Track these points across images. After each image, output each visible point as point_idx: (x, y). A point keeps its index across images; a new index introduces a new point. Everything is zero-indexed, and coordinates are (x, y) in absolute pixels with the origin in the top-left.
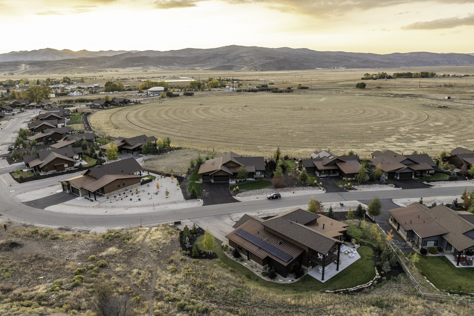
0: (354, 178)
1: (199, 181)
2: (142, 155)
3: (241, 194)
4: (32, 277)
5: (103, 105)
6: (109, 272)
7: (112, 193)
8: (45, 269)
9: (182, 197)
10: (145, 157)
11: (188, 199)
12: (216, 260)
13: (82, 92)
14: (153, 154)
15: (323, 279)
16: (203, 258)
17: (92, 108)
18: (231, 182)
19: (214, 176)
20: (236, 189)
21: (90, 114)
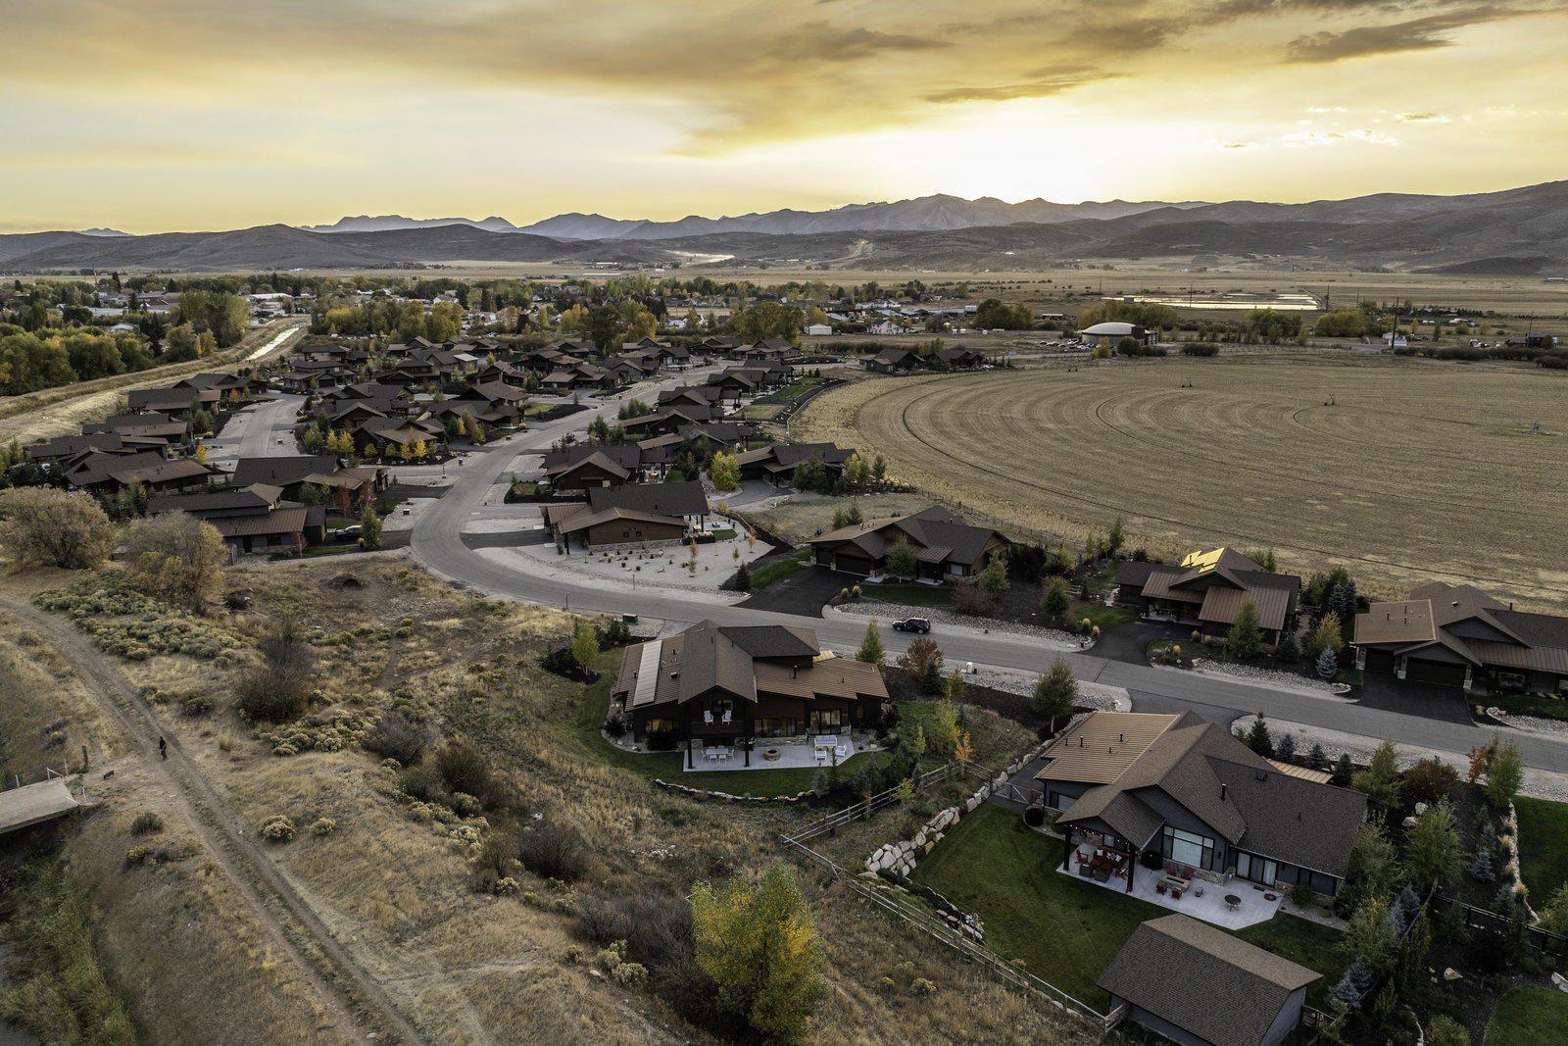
0: (1223, 640)
1: (808, 560)
2: (794, 490)
3: (855, 606)
4: (309, 624)
5: (897, 365)
6: (396, 645)
7: (607, 546)
8: (336, 619)
9: (722, 582)
10: (796, 496)
11: (726, 587)
12: (582, 685)
13: (905, 327)
14: (819, 493)
15: (690, 766)
16: (564, 675)
17: (869, 369)
18: (874, 579)
19: (838, 555)
20: (850, 590)
21: (840, 383)
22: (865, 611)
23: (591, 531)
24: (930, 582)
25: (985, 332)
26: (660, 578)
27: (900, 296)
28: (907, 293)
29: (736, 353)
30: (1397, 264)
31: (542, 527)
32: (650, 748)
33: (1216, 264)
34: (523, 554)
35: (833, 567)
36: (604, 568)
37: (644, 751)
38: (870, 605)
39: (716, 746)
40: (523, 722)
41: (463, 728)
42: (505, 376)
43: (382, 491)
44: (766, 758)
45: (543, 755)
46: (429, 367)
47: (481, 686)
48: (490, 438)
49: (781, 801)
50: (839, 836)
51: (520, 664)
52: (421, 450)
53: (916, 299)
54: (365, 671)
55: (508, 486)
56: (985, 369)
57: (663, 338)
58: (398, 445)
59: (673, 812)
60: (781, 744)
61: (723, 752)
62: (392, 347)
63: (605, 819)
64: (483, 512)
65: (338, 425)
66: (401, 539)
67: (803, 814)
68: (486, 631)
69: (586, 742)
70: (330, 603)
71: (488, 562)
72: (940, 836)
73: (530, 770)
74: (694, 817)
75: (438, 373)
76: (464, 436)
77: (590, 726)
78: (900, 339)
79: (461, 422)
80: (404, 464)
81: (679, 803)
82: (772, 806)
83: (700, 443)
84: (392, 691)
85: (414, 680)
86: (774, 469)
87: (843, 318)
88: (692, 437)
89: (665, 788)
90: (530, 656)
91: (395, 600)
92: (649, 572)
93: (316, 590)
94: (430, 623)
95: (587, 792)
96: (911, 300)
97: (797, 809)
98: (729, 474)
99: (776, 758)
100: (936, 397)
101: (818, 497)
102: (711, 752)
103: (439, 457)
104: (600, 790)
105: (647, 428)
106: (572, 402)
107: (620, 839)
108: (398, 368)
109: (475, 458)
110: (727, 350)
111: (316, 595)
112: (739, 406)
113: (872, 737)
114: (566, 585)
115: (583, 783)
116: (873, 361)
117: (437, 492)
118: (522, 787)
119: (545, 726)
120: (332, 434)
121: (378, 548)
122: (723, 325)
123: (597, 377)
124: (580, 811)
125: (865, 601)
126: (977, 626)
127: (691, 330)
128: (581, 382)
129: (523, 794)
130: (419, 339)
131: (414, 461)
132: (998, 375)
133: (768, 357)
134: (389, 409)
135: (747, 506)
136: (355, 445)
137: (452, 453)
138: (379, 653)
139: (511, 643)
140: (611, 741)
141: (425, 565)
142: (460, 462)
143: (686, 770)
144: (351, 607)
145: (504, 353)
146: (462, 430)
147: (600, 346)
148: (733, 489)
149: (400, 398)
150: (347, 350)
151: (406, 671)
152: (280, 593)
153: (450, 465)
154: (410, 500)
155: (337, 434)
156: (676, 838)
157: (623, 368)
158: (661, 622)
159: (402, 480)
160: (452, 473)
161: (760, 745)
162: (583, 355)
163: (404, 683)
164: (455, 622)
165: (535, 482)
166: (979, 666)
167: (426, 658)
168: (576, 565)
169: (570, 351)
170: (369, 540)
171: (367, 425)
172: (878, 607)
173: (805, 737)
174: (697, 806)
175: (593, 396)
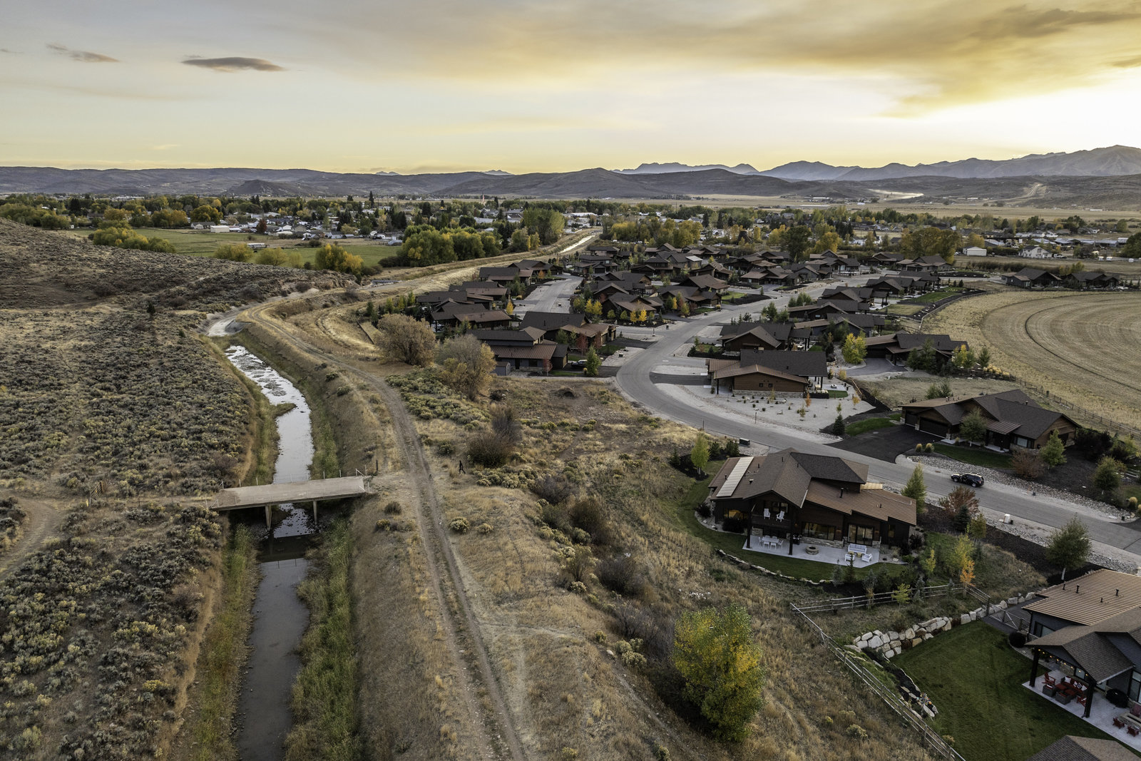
1: (899, 420)
2: (908, 368)
3: (926, 458)
4: (534, 415)
5: (1034, 282)
6: (581, 435)
7: (746, 392)
8: (551, 414)
9: (823, 427)
10: (909, 373)
11: (825, 431)
12: (693, 480)
13: (1054, 253)
14: (928, 372)
15: (748, 546)
16: (683, 471)
17: (1009, 284)
18: (949, 441)
19: (923, 419)
20: (924, 446)
21: (979, 292)
22: (934, 464)
23: (736, 380)
24: (997, 449)
25: (1131, 260)
26: (778, 418)
27: (1059, 228)
28: (1066, 227)
29: (898, 266)
31: (706, 374)
32: (724, 529)
34: (687, 390)
35: (917, 428)
36: (740, 407)
37: (720, 530)
38: (938, 460)
39: (771, 536)
40: (641, 494)
41: (601, 492)
42: (717, 272)
43: (611, 341)
44: (807, 552)
45: (644, 518)
46: (666, 263)
47: (622, 468)
48: (693, 313)
49: (804, 582)
50: (840, 616)
51: (655, 459)
52: (643, 317)
53: (1074, 231)
54: (555, 447)
55: (693, 345)
56: (1118, 290)
57: (843, 252)
58: (629, 312)
59: (719, 572)
60: (822, 544)
61: (775, 541)
62: (648, 250)
63: (669, 565)
64: (670, 360)
65: (595, 297)
66: (612, 372)
67: (817, 594)
68: (640, 435)
69: (682, 517)
70: (550, 404)
71: (662, 393)
72: (928, 636)
73: (633, 526)
74: (733, 578)
75: (672, 268)
76: (676, 310)
77: (689, 507)
78: (1047, 262)
79: (675, 300)
80: (631, 325)
81: (726, 567)
82: (796, 584)
83: (841, 327)
84: (566, 461)
85: (582, 458)
86: (895, 351)
87: (1001, 244)
88: (836, 322)
89: (721, 555)
90: (665, 455)
91: (591, 408)
92: (772, 412)
93: (546, 396)
94: (607, 425)
95: (664, 546)
96: (1068, 232)
97: (813, 590)
98: (857, 351)
99: (814, 553)
100: (1063, 309)
101: (927, 375)
102: (766, 540)
103: (654, 323)
104: (674, 546)
105: (806, 314)
106: (759, 293)
107: (674, 580)
108: (646, 263)
109: (680, 324)
110: (892, 263)
111: (545, 399)
112: (886, 304)
113: (895, 553)
114: (709, 414)
115: (665, 540)
116: (1013, 277)
117: (645, 345)
118: (623, 534)
119: (655, 501)
120: (589, 301)
121: (595, 376)
122: (895, 244)
123: (782, 277)
124: (655, 557)
125: (935, 456)
126: (1026, 487)
127: (869, 247)
128: (769, 279)
129: (623, 539)
130: (667, 245)
131: (638, 324)
132: (1131, 295)
133: (924, 270)
134: (631, 289)
135: (866, 376)
136: (603, 311)
137: (664, 321)
138: (567, 438)
139: (654, 445)
140: (699, 519)
141: (620, 389)
142: (667, 327)
143: (744, 548)
144: (562, 409)
145: (723, 257)
146: (675, 306)
147: (793, 256)
148: (859, 363)
149: (641, 282)
150: (618, 250)
151: (580, 451)
152: (523, 394)
153: (661, 328)
154: (627, 348)
155: (593, 302)
156: (713, 588)
157: (804, 271)
158: (767, 448)
159: (626, 335)
160: (659, 333)
161: (806, 542)
162: (779, 261)
163: (576, 458)
164: (623, 427)
165: (713, 344)
166: (1016, 519)
167: (595, 445)
168: (720, 402)
169: (770, 258)
170: (590, 370)
171: (614, 299)
172: (945, 462)
173: (842, 543)
174: (739, 572)
175: (777, 290)
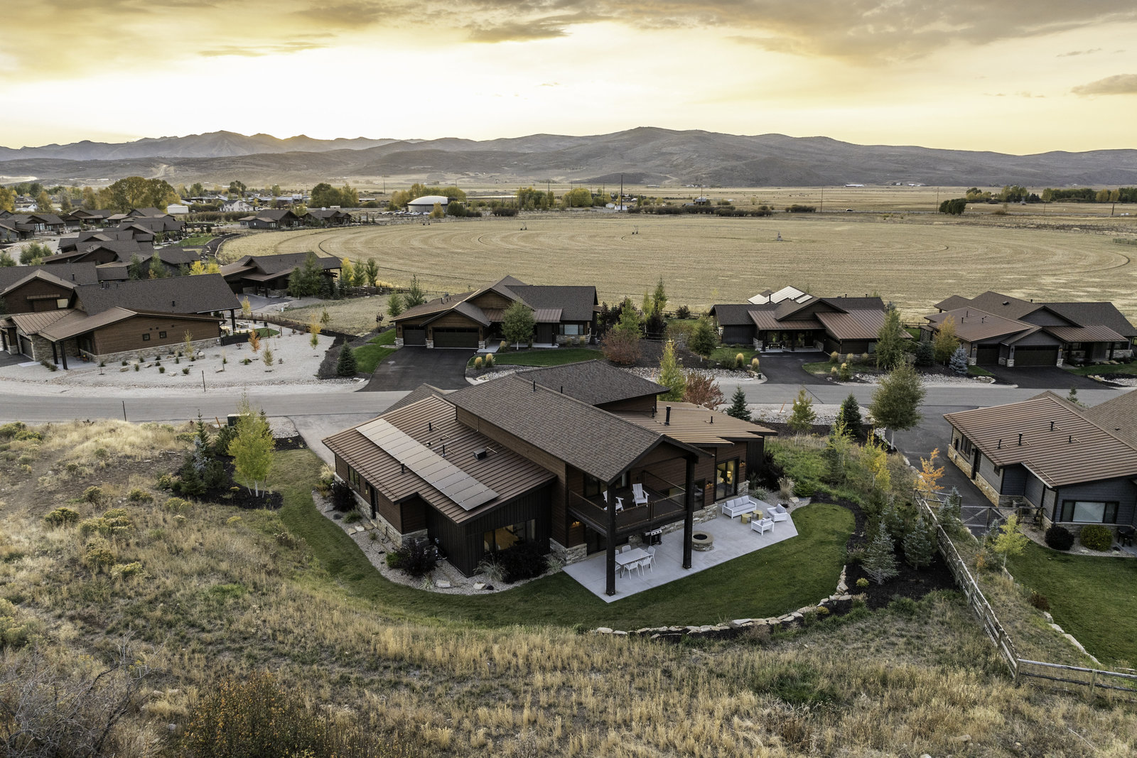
0: (865, 355)
1: (391, 343)
2: (289, 298)
3: (500, 374)
5: (280, 223)
9: (314, 373)
11: (325, 377)
12: (268, 512)
14: (319, 297)
15: (612, 592)
17: (254, 227)
18: (485, 349)
19: (436, 330)
20: (484, 360)
21: (235, 236)
23: (97, 336)
24: (547, 346)
25: (323, 208)
26: (225, 377)
28: (232, 191)
30: (560, 178)
33: (444, 180)
35: (430, 345)
44: (697, 548)
51: (134, 497)
61: (641, 555)
86: (260, 278)
87: (189, 204)
99: (710, 545)
101: (320, 301)
116: (255, 220)
125: (504, 370)
143: (608, 598)
158: (282, 419)
